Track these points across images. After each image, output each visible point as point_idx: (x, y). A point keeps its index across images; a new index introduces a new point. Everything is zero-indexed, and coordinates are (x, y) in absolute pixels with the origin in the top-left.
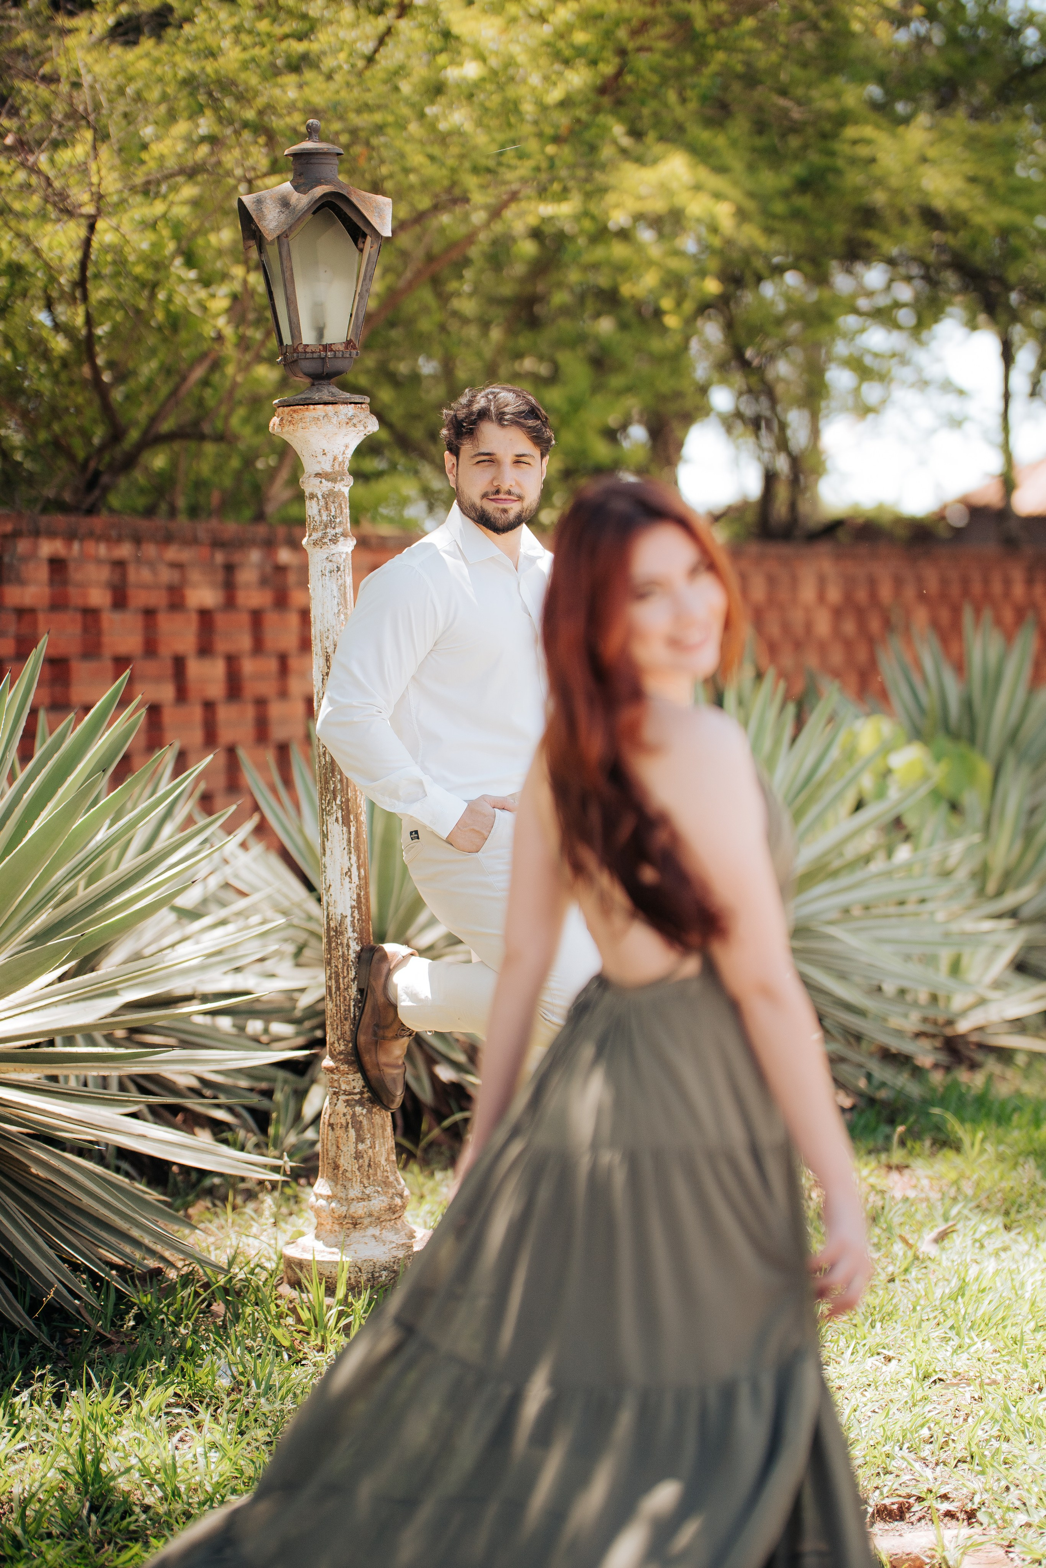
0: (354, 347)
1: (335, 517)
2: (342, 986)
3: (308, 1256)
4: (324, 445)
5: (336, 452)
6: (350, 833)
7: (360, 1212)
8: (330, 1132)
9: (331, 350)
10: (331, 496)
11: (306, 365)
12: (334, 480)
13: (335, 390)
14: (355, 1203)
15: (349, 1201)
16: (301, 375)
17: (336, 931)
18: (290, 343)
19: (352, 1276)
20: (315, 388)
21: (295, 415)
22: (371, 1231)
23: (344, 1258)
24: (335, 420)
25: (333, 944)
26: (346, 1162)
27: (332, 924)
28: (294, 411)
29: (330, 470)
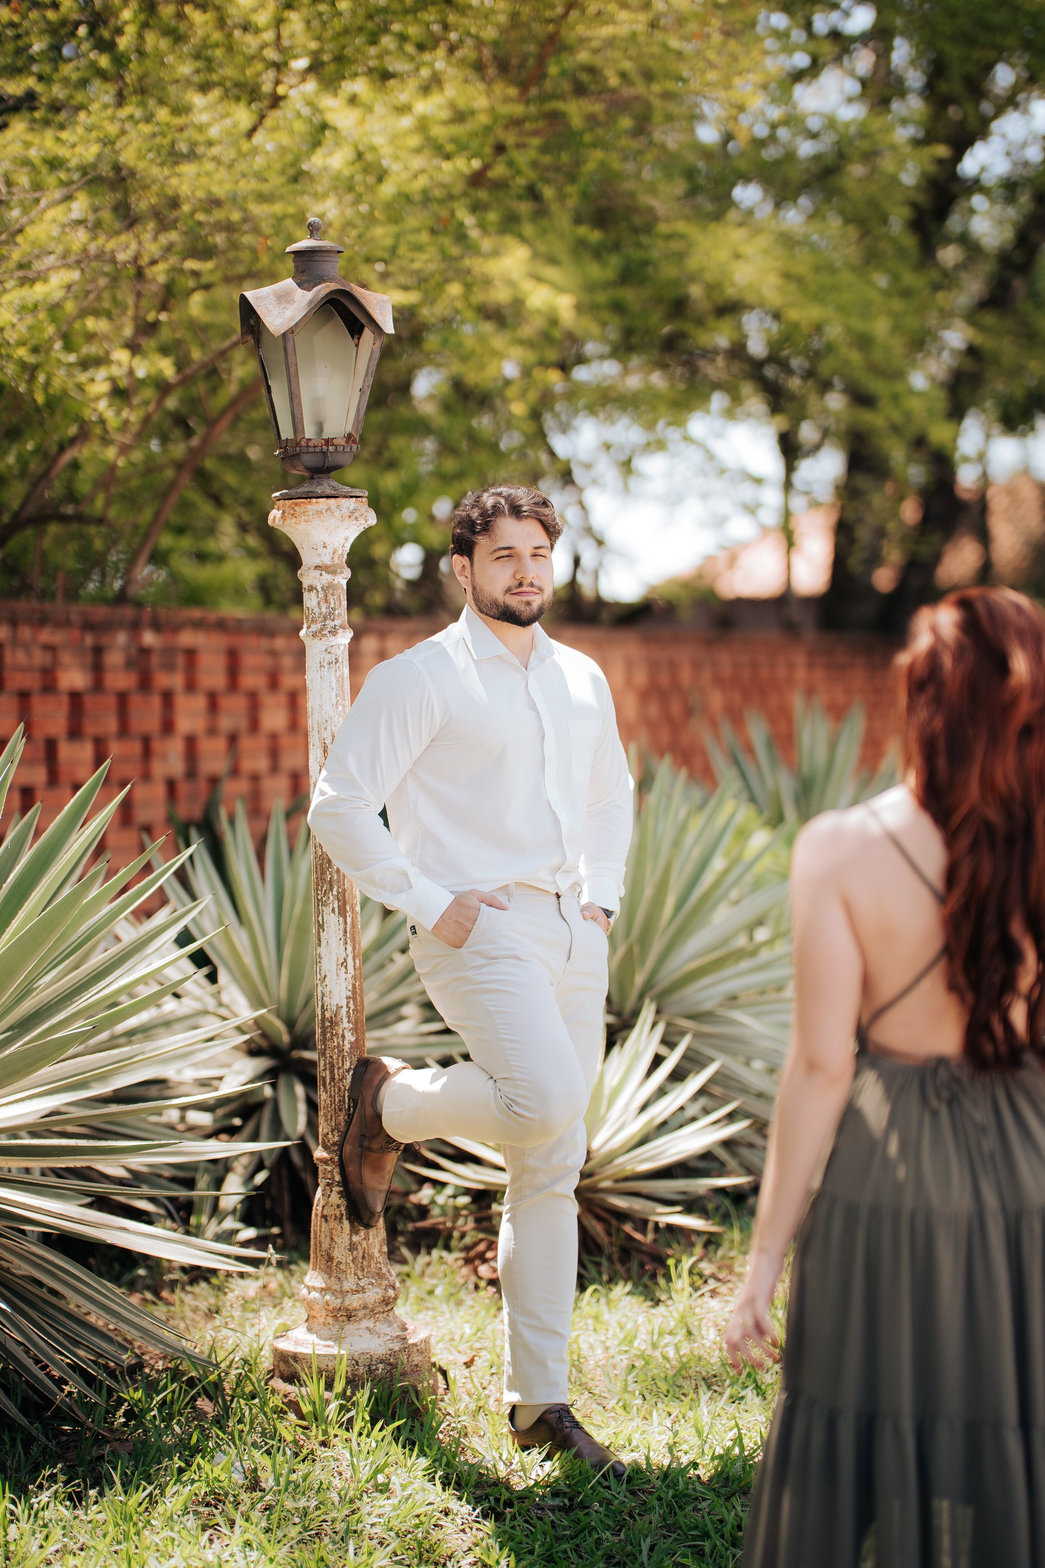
0: (354, 442)
1: (334, 609)
2: (337, 1077)
3: (300, 1350)
4: (325, 538)
5: (337, 545)
6: (346, 923)
7: (355, 1304)
8: (324, 1224)
9: (333, 445)
10: (328, 589)
11: (308, 460)
12: (334, 573)
13: (334, 484)
14: (350, 1295)
15: (343, 1293)
16: (301, 468)
17: (331, 1022)
18: (291, 436)
19: (349, 1369)
20: (315, 481)
21: (297, 508)
22: (365, 1323)
23: (342, 1352)
24: (337, 513)
25: (328, 1035)
26: (340, 1254)
27: (328, 1015)
28: (296, 504)
29: (329, 563)
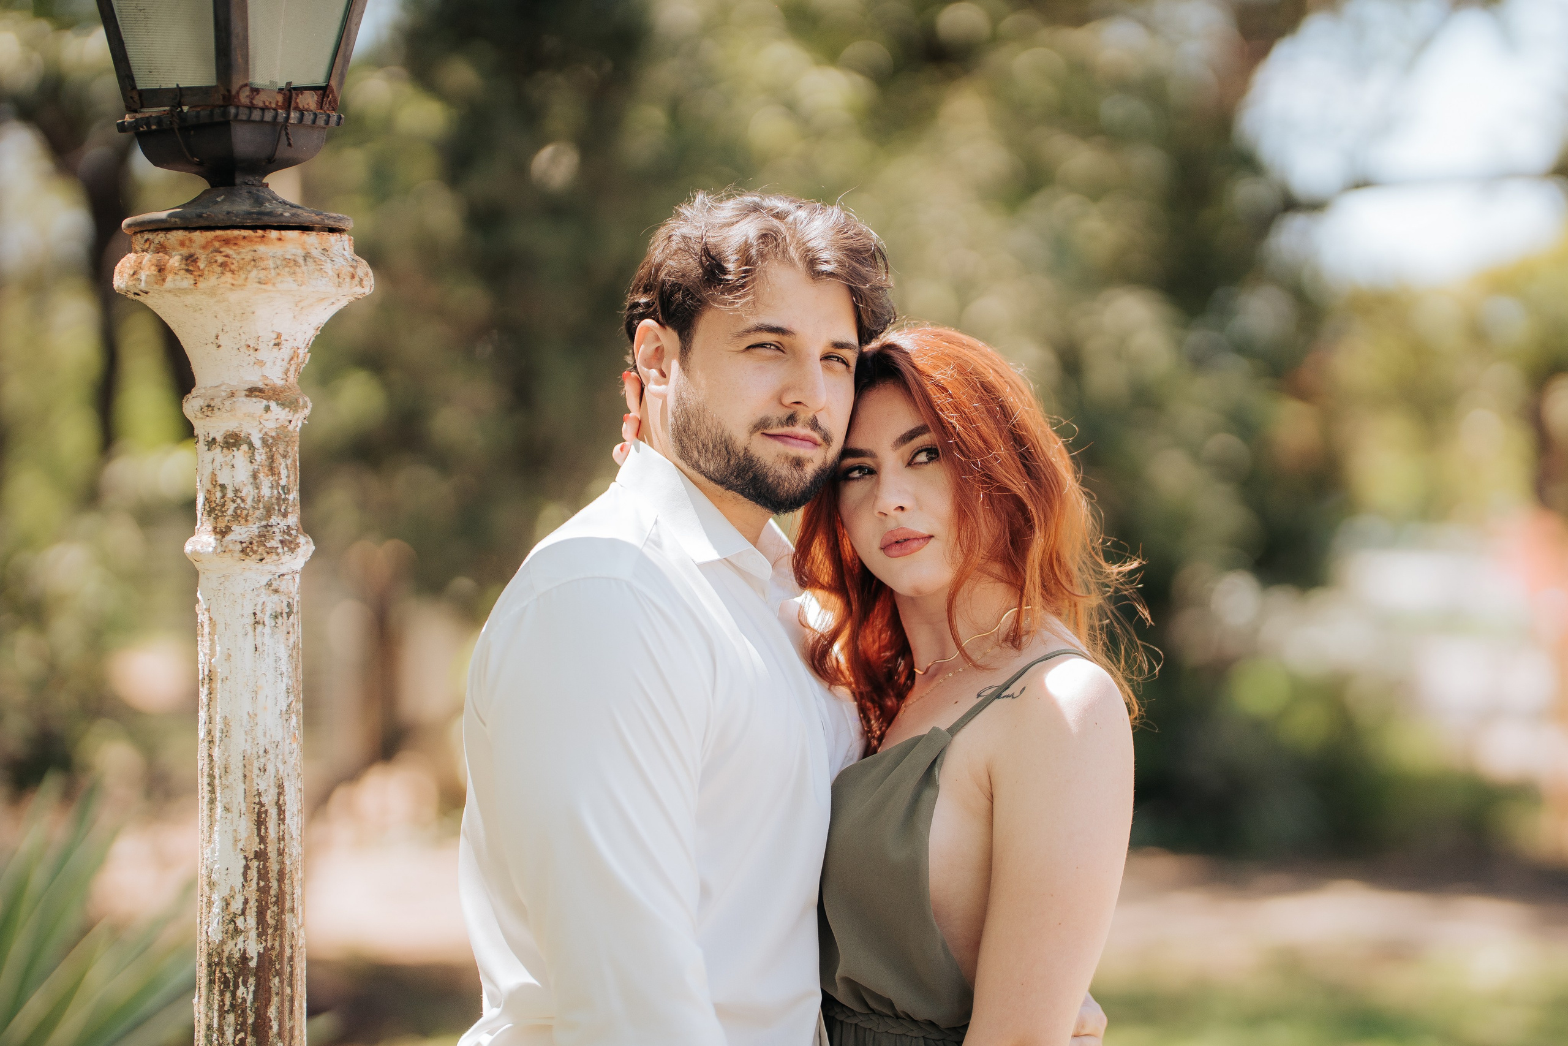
1: (286, 490)
5: (299, 340)
9: (297, 108)
12: (291, 404)
21: (227, 250)
28: (227, 242)
29: (280, 383)
